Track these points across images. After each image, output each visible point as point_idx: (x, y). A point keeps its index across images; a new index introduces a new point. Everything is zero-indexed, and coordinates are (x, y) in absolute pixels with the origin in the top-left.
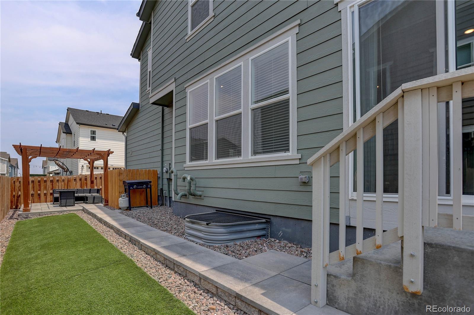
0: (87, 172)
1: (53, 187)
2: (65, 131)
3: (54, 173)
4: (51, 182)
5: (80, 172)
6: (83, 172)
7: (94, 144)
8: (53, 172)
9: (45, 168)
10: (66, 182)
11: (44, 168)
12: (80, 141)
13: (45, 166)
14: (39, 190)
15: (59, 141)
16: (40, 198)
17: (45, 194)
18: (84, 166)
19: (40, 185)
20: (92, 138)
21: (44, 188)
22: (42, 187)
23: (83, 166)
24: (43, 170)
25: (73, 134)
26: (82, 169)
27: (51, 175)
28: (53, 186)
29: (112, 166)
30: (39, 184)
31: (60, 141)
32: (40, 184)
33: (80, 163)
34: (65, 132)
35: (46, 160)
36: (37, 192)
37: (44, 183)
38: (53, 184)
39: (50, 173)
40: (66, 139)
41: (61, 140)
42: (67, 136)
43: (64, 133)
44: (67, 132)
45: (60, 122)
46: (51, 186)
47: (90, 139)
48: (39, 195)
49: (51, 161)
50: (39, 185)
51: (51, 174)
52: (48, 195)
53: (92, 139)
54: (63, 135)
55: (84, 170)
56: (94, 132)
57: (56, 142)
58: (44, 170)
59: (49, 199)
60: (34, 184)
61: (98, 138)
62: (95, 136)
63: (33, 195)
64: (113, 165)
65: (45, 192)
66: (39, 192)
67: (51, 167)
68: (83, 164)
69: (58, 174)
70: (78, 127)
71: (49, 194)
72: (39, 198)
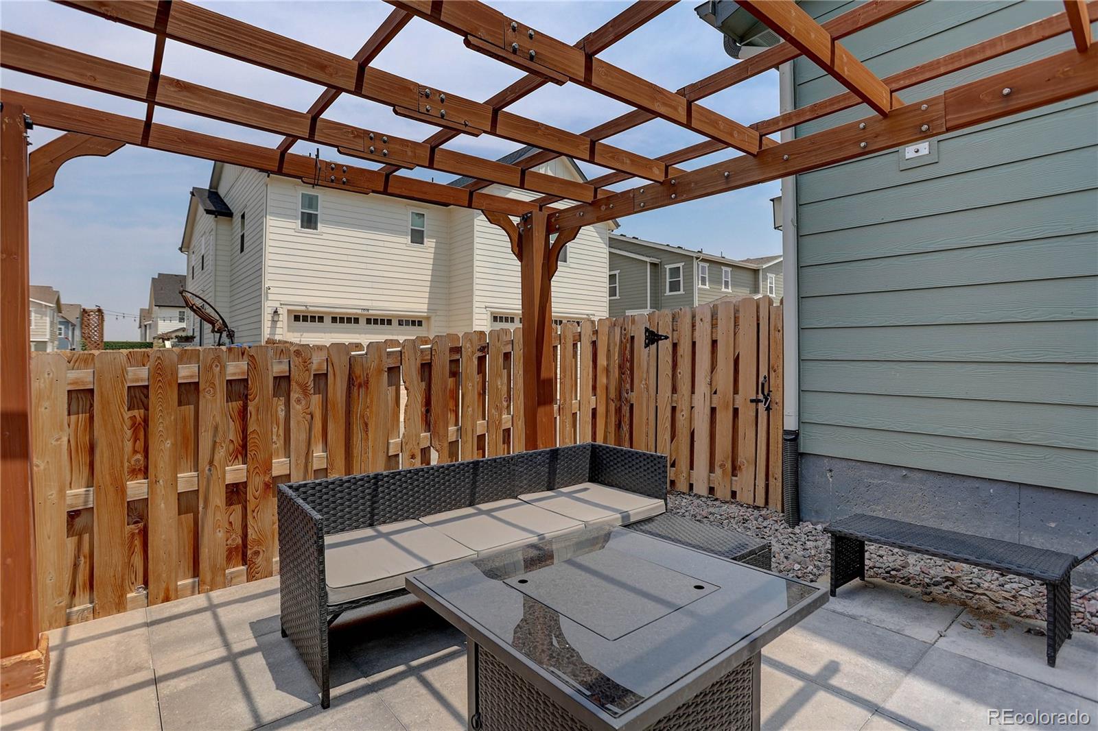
0: (289, 331)
1: (245, 438)
2: (212, 208)
3: (176, 337)
4: (230, 398)
5: (266, 333)
6: (278, 331)
7: (310, 241)
8: (173, 335)
9: (146, 326)
10: (337, 388)
11: (143, 327)
12: (270, 229)
13: (146, 323)
14: (134, 473)
15: (188, 248)
16: (144, 533)
17: (188, 504)
18: (280, 311)
19: (142, 428)
20: (305, 218)
21: (174, 445)
22: (163, 447)
23: (276, 312)
24: (141, 331)
25: (237, 218)
26: (274, 322)
27: (168, 344)
28: (250, 429)
29: (366, 312)
30: (138, 413)
31: (192, 247)
32: (146, 420)
33: (268, 304)
34: (214, 209)
35: (148, 308)
36: (122, 490)
37: (180, 404)
38: (243, 414)
39: (164, 338)
40: (213, 233)
41: (194, 242)
42: (217, 222)
43: (208, 212)
44: (218, 209)
45: (194, 188)
46: (231, 432)
47: (300, 221)
48: (138, 513)
49: (161, 308)
50: (135, 427)
51: (168, 339)
52: (210, 511)
53: (305, 224)
54: (206, 221)
55: (279, 325)
56: (310, 202)
57: (180, 249)
58: (143, 332)
59: (220, 535)
60: (92, 418)
61: (326, 222)
62: (317, 215)
63: (80, 522)
64: (368, 310)
65: (186, 480)
66: (136, 488)
67: (160, 323)
68: (277, 304)
69: (189, 339)
70: (263, 182)
71: (218, 498)
72: (138, 542)
